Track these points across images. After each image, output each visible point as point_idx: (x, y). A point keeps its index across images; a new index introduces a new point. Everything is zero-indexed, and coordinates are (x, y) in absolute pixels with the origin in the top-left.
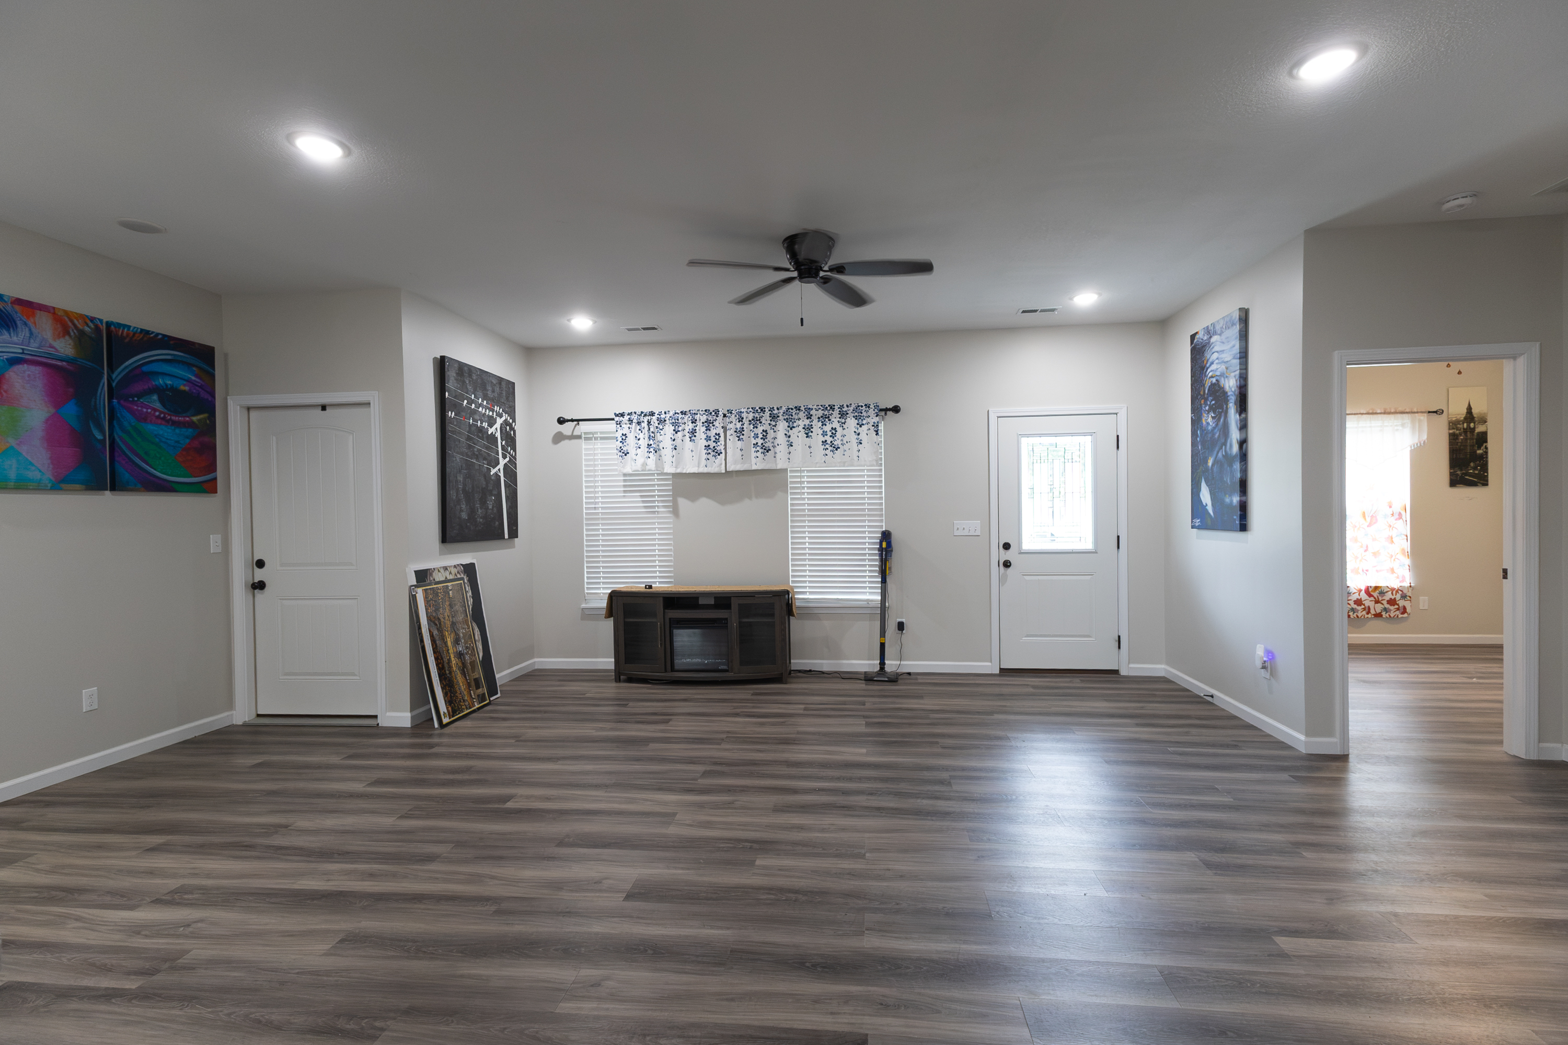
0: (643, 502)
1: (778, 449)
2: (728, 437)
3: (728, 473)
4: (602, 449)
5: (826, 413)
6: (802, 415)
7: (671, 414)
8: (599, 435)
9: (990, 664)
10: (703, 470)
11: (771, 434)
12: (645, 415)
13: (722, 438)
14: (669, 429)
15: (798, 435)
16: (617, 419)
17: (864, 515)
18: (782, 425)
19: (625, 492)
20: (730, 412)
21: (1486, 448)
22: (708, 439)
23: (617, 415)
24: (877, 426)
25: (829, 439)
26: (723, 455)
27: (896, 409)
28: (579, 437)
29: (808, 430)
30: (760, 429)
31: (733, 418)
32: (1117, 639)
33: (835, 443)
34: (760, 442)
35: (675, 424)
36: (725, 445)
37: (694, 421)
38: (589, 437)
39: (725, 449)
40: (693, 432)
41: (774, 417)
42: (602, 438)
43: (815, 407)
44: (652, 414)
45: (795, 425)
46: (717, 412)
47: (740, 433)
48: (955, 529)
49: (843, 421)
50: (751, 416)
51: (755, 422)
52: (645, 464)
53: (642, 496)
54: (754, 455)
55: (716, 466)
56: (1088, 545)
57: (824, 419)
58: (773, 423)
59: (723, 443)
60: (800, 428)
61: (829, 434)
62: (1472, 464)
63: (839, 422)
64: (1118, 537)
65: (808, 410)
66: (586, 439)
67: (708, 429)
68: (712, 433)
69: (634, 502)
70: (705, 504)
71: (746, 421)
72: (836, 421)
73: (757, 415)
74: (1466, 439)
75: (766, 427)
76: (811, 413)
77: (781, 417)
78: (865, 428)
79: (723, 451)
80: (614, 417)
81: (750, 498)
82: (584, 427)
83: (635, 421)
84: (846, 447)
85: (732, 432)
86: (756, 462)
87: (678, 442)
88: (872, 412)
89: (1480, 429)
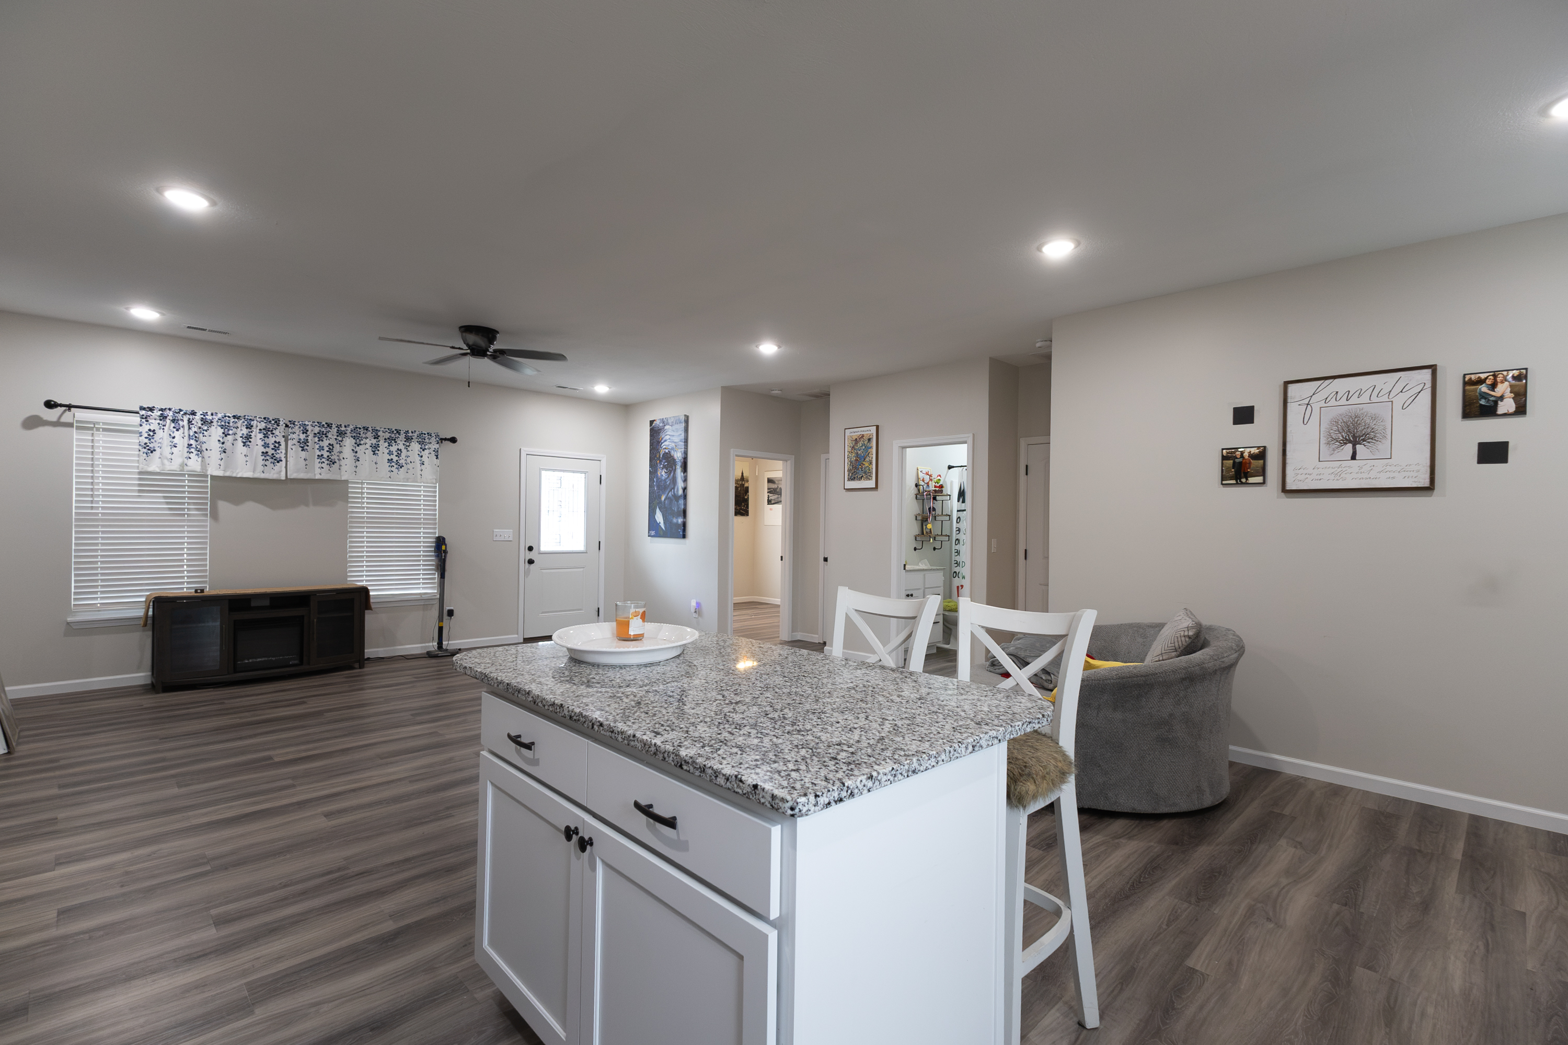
0: (168, 503)
1: (343, 462)
2: (290, 446)
3: (288, 480)
4: (104, 442)
5: (393, 435)
6: (369, 434)
7: (220, 416)
8: (101, 426)
9: (516, 636)
10: (258, 475)
11: (337, 448)
12: (185, 414)
13: (282, 446)
14: (216, 431)
15: (365, 452)
16: (143, 412)
17: (420, 524)
18: (349, 442)
19: (140, 491)
20: (293, 423)
21: (748, 495)
22: (265, 445)
23: (142, 408)
24: (438, 451)
25: (395, 459)
26: (283, 463)
27: (453, 440)
28: (70, 425)
29: (375, 449)
30: (325, 443)
31: (296, 429)
32: (597, 610)
33: (400, 462)
34: (326, 454)
35: (225, 427)
36: (286, 454)
37: (249, 427)
38: (83, 427)
39: (286, 457)
40: (248, 437)
41: (341, 434)
42: (104, 430)
43: (383, 429)
44: (193, 413)
45: (362, 442)
46: (277, 422)
47: (303, 445)
48: (495, 535)
49: (408, 444)
50: (317, 430)
51: (321, 436)
52: (184, 465)
53: (165, 497)
54: (318, 465)
55: (276, 472)
56: (581, 547)
57: (391, 441)
58: (340, 439)
59: (284, 452)
60: (368, 446)
61: (395, 453)
62: (743, 504)
63: (404, 444)
64: (600, 542)
65: (375, 431)
66: (78, 428)
67: (266, 436)
68: (271, 440)
69: (155, 503)
70: (251, 508)
71: (311, 434)
72: (401, 443)
73: (323, 429)
74: (741, 490)
75: (333, 442)
76: (379, 434)
77: (349, 434)
78: (427, 452)
79: (284, 460)
80: (138, 409)
81: (307, 505)
82: (80, 415)
83: (169, 418)
84: (410, 466)
85: (295, 442)
86: (319, 472)
87: (228, 445)
88: (433, 440)
89: (746, 485)
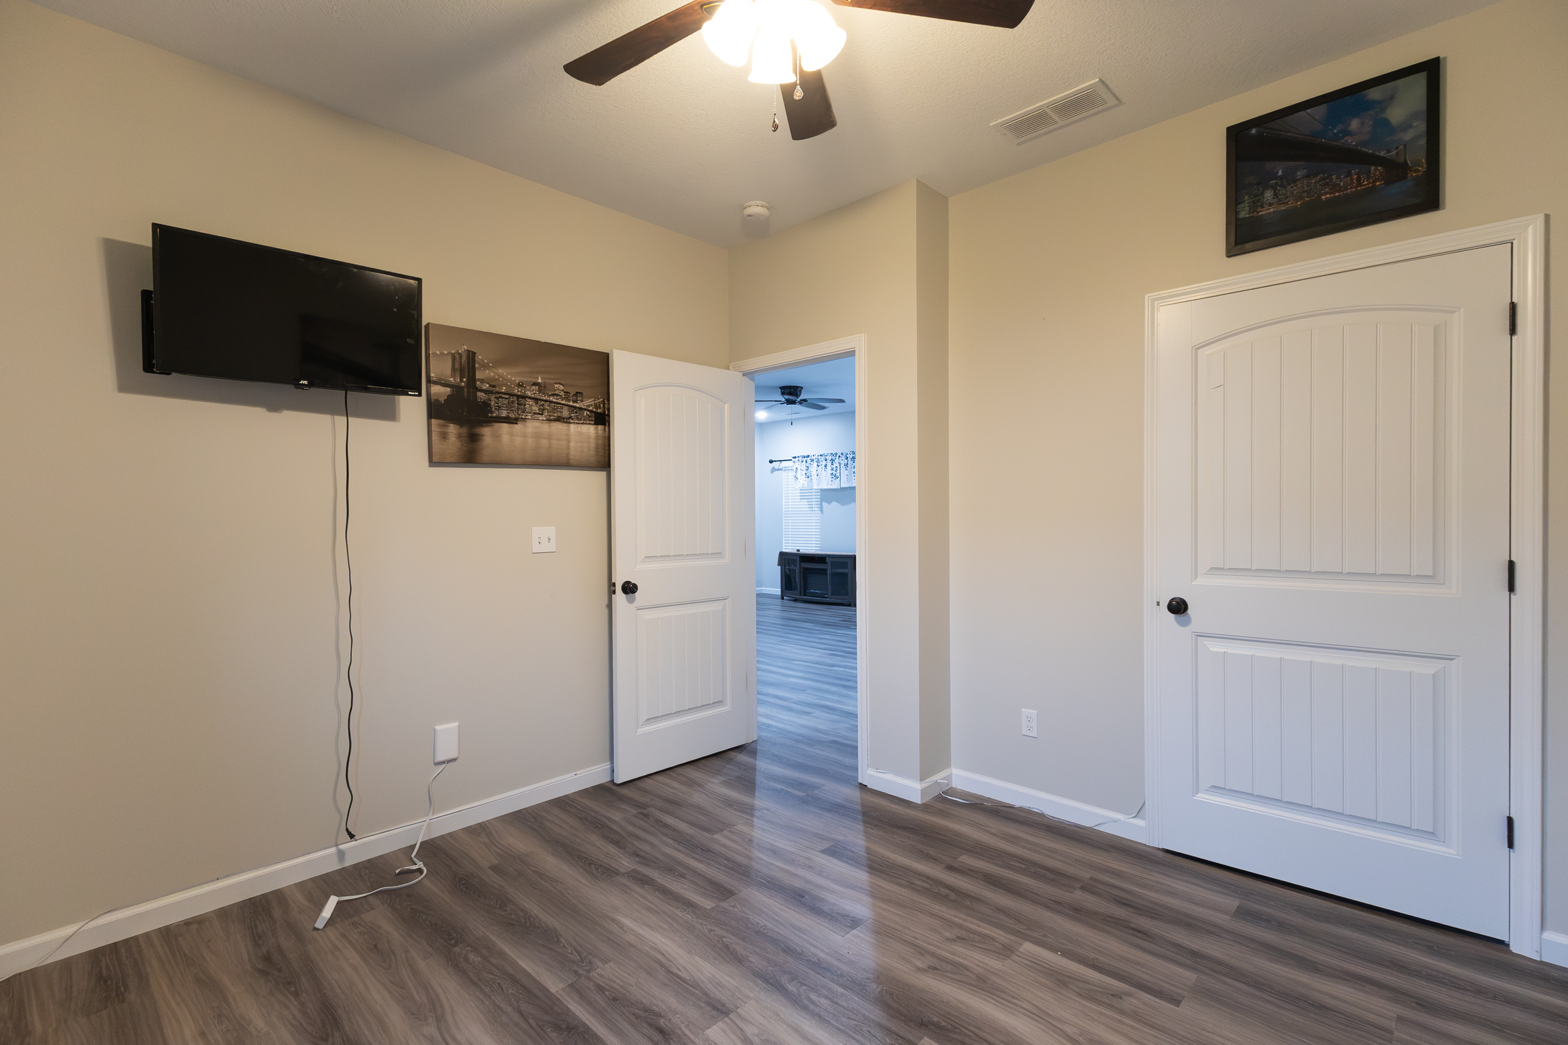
0: (809, 505)
2: (841, 468)
3: (840, 489)
4: (789, 476)
7: (816, 456)
10: (830, 487)
12: (805, 457)
13: (838, 469)
14: (815, 464)
16: (793, 459)
19: (801, 499)
20: (842, 454)
22: (832, 469)
26: (839, 478)
28: (781, 469)
31: (843, 458)
35: (818, 462)
36: (840, 473)
37: (826, 460)
38: (786, 469)
39: (840, 475)
40: (826, 466)
44: (808, 456)
46: (836, 454)
47: (847, 466)
50: (852, 456)
51: (854, 459)
52: (803, 484)
53: (808, 502)
54: (854, 478)
55: (835, 485)
59: (839, 472)
66: (785, 470)
67: (832, 464)
68: (834, 466)
69: (805, 505)
70: (836, 506)
71: (849, 459)
73: (854, 455)
80: (792, 459)
82: (784, 464)
83: (800, 461)
85: (843, 465)
86: (854, 482)
87: (819, 471)
